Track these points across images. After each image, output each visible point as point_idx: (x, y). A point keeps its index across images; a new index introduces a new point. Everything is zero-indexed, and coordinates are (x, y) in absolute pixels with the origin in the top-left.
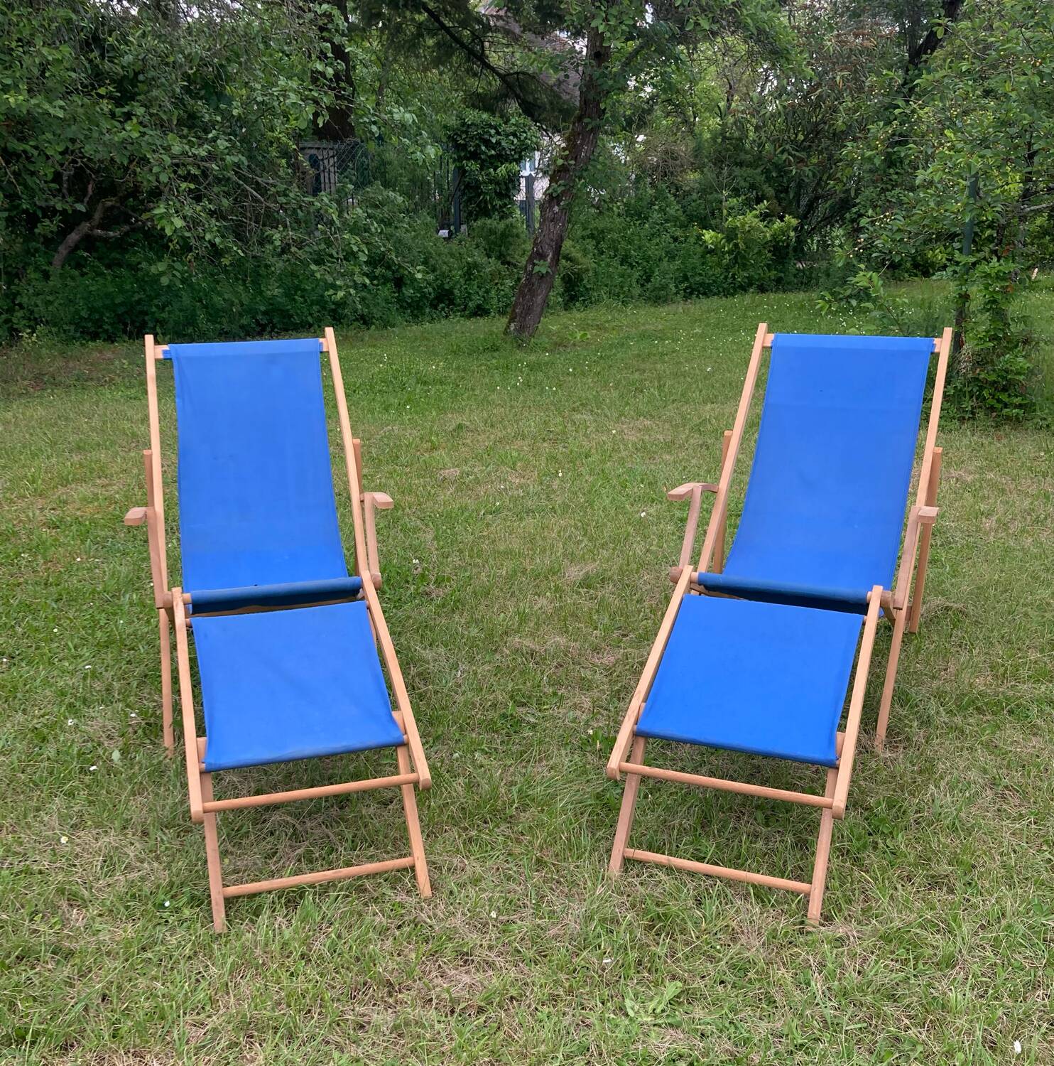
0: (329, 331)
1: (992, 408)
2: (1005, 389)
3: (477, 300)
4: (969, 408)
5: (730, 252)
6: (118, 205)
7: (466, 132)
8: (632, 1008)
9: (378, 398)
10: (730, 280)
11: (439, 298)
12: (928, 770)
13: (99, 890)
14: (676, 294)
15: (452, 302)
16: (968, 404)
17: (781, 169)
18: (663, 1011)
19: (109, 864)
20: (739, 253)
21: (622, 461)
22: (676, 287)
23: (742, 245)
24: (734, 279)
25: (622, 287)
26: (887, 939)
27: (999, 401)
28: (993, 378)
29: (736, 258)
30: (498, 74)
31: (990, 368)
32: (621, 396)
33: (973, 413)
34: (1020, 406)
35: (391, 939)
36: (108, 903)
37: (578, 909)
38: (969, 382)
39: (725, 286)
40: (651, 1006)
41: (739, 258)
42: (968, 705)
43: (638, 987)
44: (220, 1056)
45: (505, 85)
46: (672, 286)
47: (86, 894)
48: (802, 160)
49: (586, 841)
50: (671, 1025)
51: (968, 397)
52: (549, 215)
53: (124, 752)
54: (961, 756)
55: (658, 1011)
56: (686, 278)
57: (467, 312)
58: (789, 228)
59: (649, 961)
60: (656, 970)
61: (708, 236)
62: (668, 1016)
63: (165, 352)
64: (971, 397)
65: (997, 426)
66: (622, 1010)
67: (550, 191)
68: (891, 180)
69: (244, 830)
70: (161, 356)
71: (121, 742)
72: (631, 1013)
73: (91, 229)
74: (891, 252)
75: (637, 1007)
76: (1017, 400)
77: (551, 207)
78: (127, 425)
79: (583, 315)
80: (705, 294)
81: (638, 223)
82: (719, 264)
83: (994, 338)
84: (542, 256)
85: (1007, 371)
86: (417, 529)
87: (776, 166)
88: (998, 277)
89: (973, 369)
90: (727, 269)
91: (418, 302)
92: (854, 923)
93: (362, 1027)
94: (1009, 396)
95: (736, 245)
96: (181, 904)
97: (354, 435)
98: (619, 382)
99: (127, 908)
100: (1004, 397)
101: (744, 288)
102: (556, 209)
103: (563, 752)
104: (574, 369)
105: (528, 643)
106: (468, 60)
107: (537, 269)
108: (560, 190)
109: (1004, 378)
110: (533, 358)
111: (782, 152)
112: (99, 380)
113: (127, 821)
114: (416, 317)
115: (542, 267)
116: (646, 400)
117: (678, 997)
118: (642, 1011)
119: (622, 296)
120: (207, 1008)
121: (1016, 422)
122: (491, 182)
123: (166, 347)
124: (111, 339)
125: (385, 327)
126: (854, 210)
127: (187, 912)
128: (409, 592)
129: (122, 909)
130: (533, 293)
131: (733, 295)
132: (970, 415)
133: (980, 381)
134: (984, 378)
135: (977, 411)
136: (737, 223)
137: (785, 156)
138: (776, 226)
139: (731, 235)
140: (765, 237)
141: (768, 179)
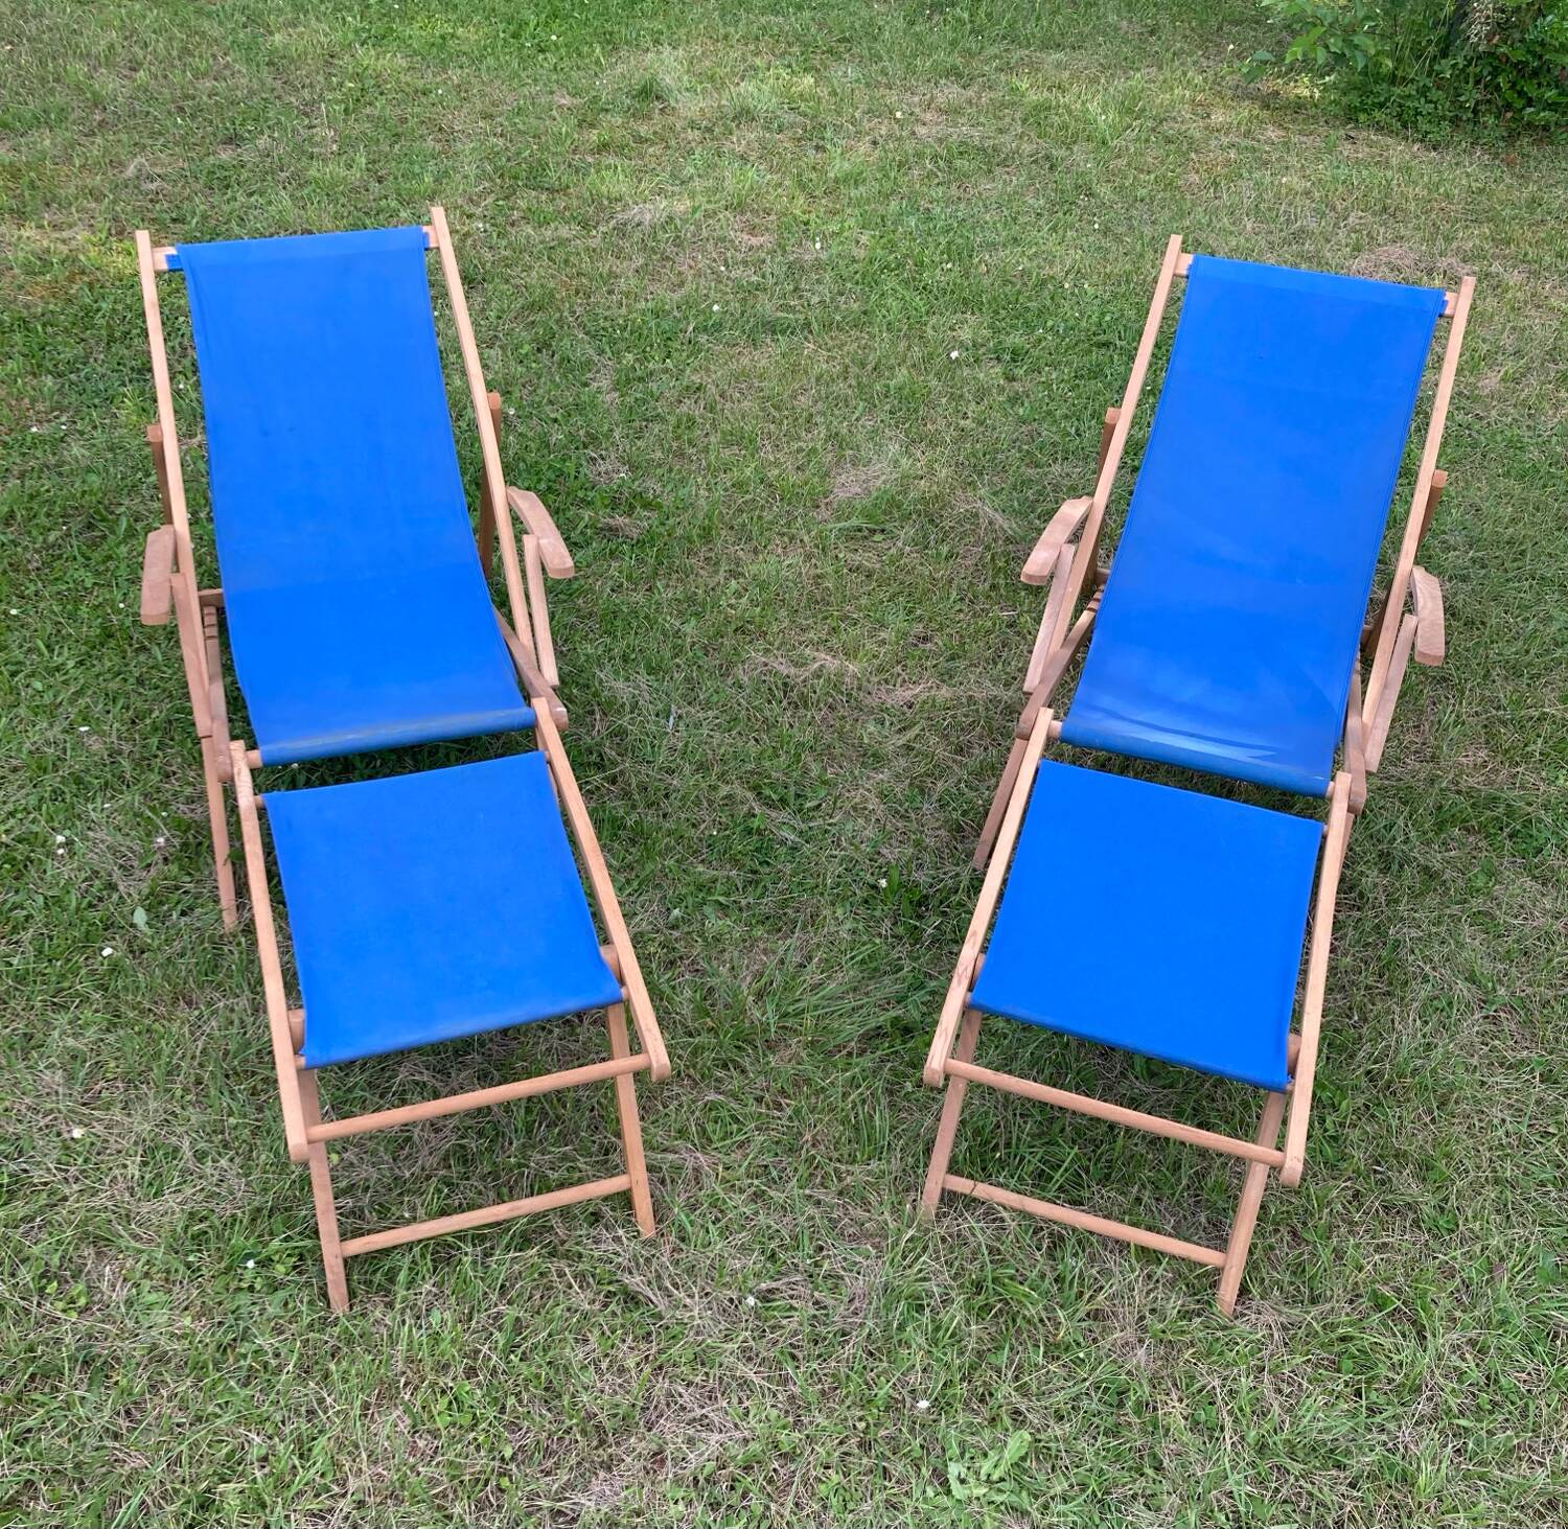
0: (437, 211)
1: (1508, 106)
4: (1472, 103)
8: (957, 1477)
18: (1002, 1481)
19: (153, 1168)
27: (1521, 93)
28: (1519, 55)
31: (1517, 36)
32: (909, 19)
33: (1475, 112)
34: (1553, 107)
36: (159, 1257)
40: (986, 1467)
50: (1014, 1509)
53: (152, 904)
55: (995, 1479)
62: (1009, 1494)
63: (170, 258)
64: (1477, 82)
65: (1511, 137)
70: (163, 264)
72: (956, 1486)
75: (964, 1470)
76: (1551, 94)
85: (1542, 44)
89: (1490, 37)
92: (1277, 1298)
93: (563, 1514)
94: (1540, 86)
100: (1530, 88)
103: (840, 912)
109: (1536, 56)
117: (1023, 1459)
118: (971, 1475)
120: (329, 1480)
123: (171, 250)
127: (282, 1269)
132: (1470, 115)
133: (1498, 58)
134: (1504, 54)
135: (1484, 108)
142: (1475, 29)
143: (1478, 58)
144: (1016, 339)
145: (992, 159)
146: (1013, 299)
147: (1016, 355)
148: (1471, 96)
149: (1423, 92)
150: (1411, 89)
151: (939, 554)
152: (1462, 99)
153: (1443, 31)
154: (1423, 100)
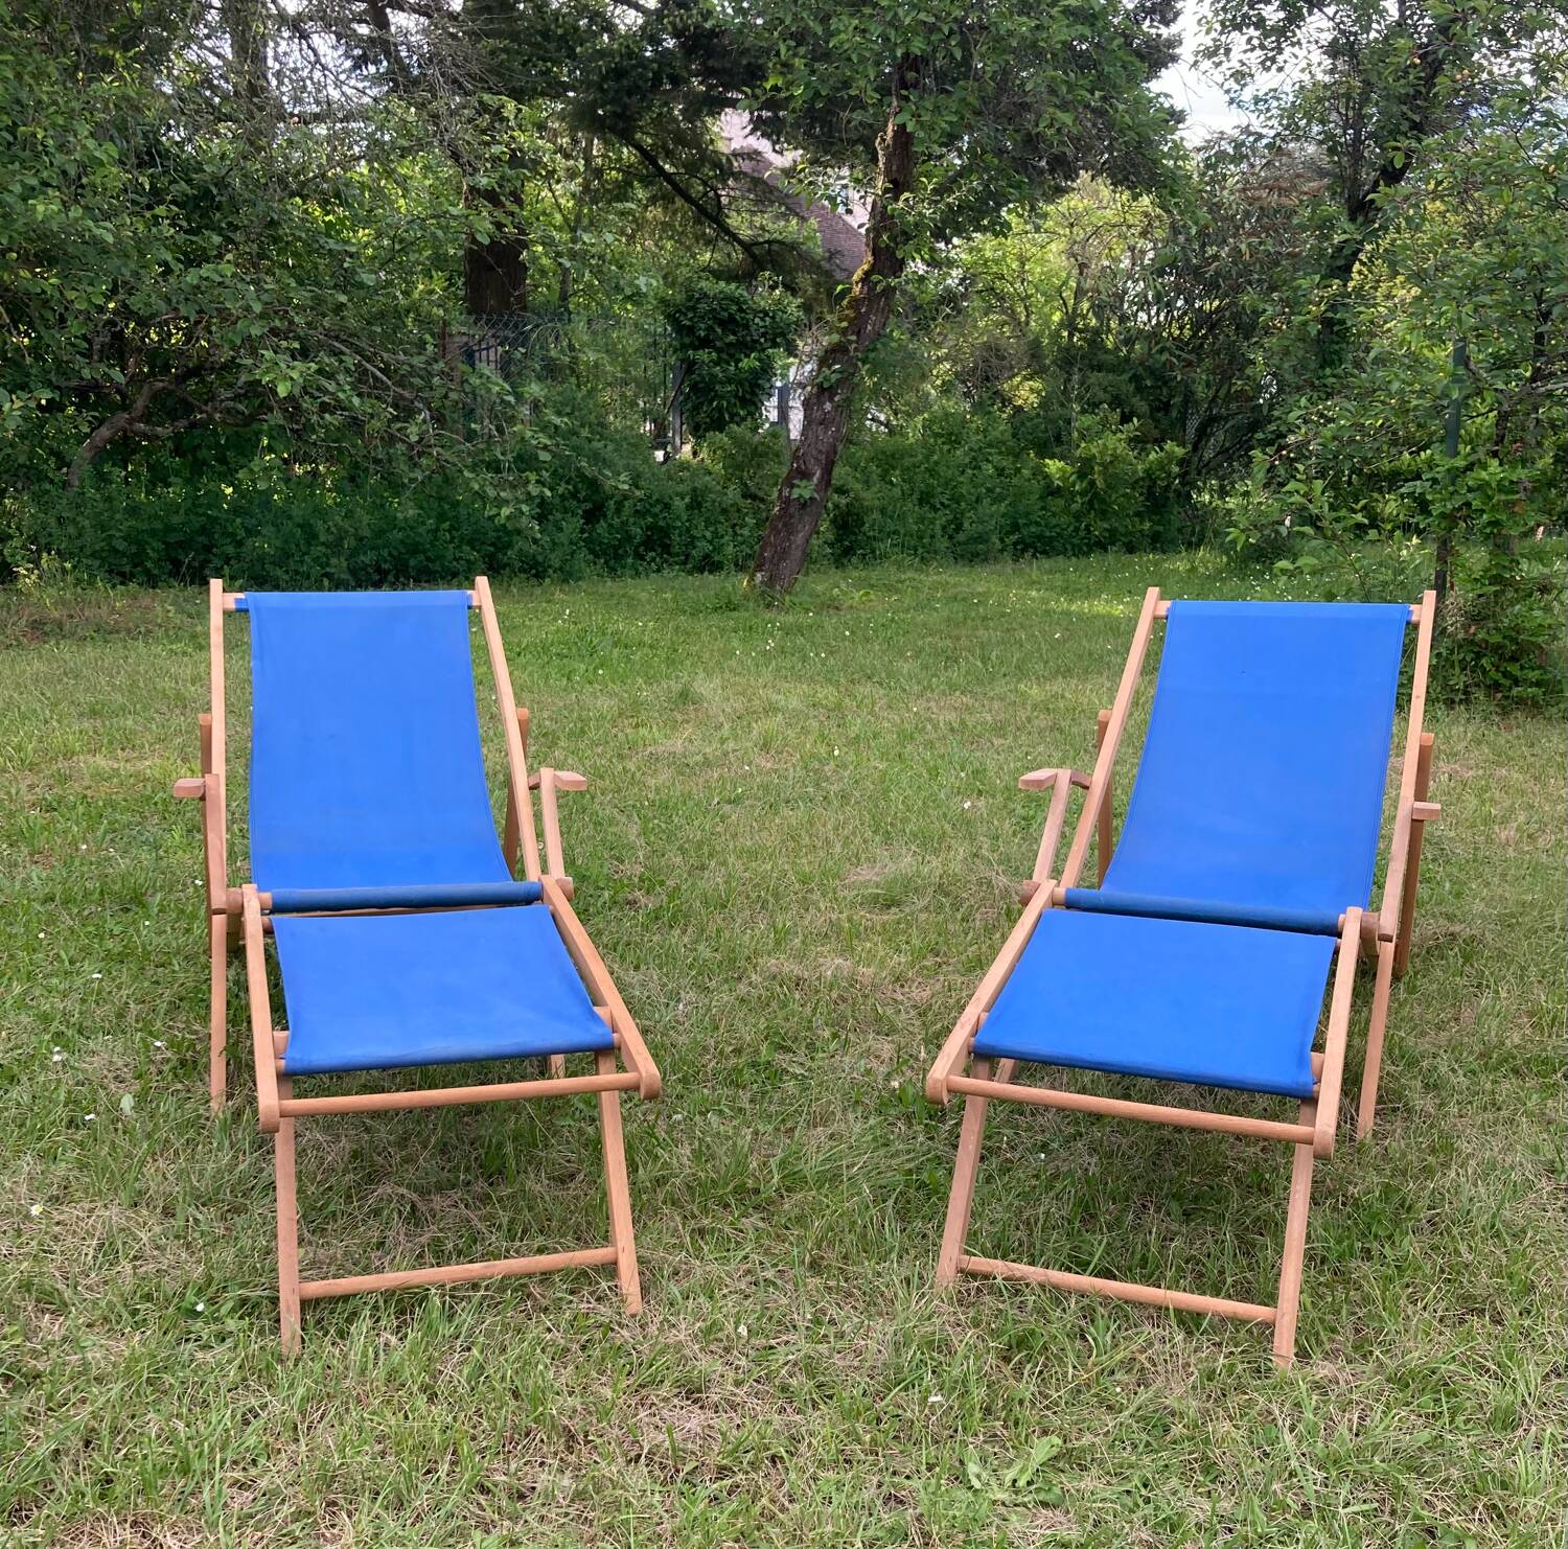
0: (482, 582)
1: (1496, 686)
2: (1514, 659)
3: (703, 547)
4: (1461, 686)
5: (1082, 494)
6: (172, 387)
7: (694, 309)
8: (978, 1477)
9: (556, 661)
10: (1082, 534)
11: (648, 544)
12: (1445, 1149)
13: (89, 1288)
14: (1002, 551)
15: (666, 549)
16: (1459, 680)
17: (1161, 377)
18: (1029, 1483)
19: (108, 1251)
20: (1096, 494)
21: (930, 745)
22: (1002, 540)
23: (1100, 483)
24: (1089, 532)
25: (921, 538)
26: (1400, 1381)
27: (1506, 674)
28: (1496, 639)
29: (1090, 502)
30: (740, 242)
31: (1491, 625)
32: (925, 667)
33: (1466, 693)
34: (1538, 684)
35: (571, 1367)
36: (103, 1304)
37: (883, 1329)
38: (1460, 647)
39: (1076, 541)
40: (1009, 1475)
41: (1096, 502)
42: (1500, 1063)
43: (986, 1447)
44: (279, 1530)
45: (750, 260)
46: (995, 539)
47: (68, 1294)
48: (1189, 364)
49: (893, 1235)
50: (1045, 1504)
51: (1457, 669)
52: (817, 415)
53: (141, 1100)
54: (1495, 1134)
55: (1022, 1483)
56: (1015, 528)
57: (689, 566)
58: (1170, 462)
59: (1004, 1407)
60: (1016, 1424)
61: (1054, 466)
62: (1038, 1490)
63: (238, 601)
64: (1464, 669)
65: (1505, 713)
66: (960, 1478)
67: (820, 379)
68: (1325, 386)
69: (332, 1208)
70: (232, 606)
71: (137, 1086)
72: (977, 1484)
73: (131, 421)
74: (1336, 457)
75: (984, 1475)
76: (1534, 675)
77: (820, 404)
78: (168, 684)
79: (863, 574)
80: (1044, 552)
81: (946, 447)
82: (1066, 510)
83: (1496, 580)
84: (805, 475)
85: (1517, 630)
86: (612, 821)
87: (1152, 372)
88: (1501, 489)
89: (1466, 627)
90: (1078, 517)
91: (616, 548)
92: (1342, 1362)
93: (522, 1497)
94: (1522, 668)
95: (1092, 483)
96: (223, 1311)
97: (519, 703)
98: (922, 650)
99: (135, 1313)
100: (1514, 669)
101: (1102, 546)
102: (828, 406)
103: (851, 1116)
104: (852, 633)
105: (792, 968)
106: (698, 222)
107: (796, 493)
108: (834, 377)
109: (1514, 640)
110: (790, 619)
111: (1161, 351)
112: (129, 631)
113: (140, 1193)
114: (613, 569)
115: (805, 490)
116: (963, 671)
117: (1055, 1460)
118: (993, 1482)
119: (922, 551)
120: (262, 1461)
121: (1534, 707)
122: (729, 381)
123: (241, 596)
124: (152, 582)
125: (566, 581)
126: (1272, 427)
127: (232, 1324)
128: (601, 900)
129: (125, 1315)
130: (790, 530)
131: (1087, 554)
132: (1461, 697)
133: (1477, 644)
134: (1483, 641)
135: (1473, 690)
136: (1094, 451)
137: (1165, 357)
138: (1153, 456)
139: (1085, 468)
140: (1135, 472)
141: (1139, 389)
142: (1451, 622)
152: (1451, 682)
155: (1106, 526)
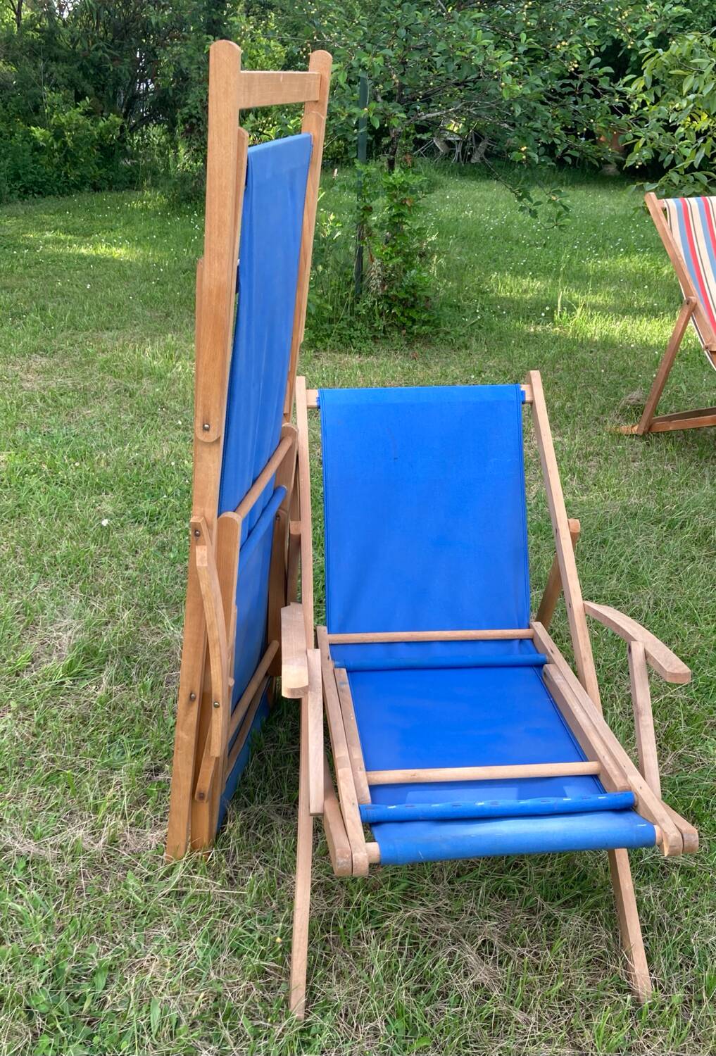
1: (403, 326)
2: (412, 307)
4: (381, 327)
5: (59, 150)
10: (63, 179)
14: (11, 194)
17: (99, 67)
20: (68, 151)
23: (70, 144)
24: (67, 178)
27: (408, 318)
28: (402, 295)
29: (65, 156)
33: (384, 332)
34: (428, 323)
39: (59, 184)
41: (69, 156)
51: (378, 316)
56: (17, 177)
58: (113, 128)
61: (38, 132)
64: (381, 315)
65: (410, 343)
76: (425, 317)
80: (40, 193)
82: (50, 163)
85: (414, 287)
87: (92, 64)
89: (382, 286)
90: (58, 167)
94: (419, 312)
95: (65, 143)
100: (413, 313)
101: (78, 188)
109: (412, 294)
111: (97, 49)
121: (426, 339)
131: (69, 194)
132: (382, 334)
133: (390, 298)
134: (393, 295)
135: (389, 329)
136: (63, 120)
137: (100, 53)
138: (101, 124)
139: (58, 133)
140: (91, 135)
141: (86, 75)
142: (373, 282)
143: (378, 301)
144: (146, 506)
145: (85, 396)
146: (135, 479)
147: (154, 517)
148: (380, 323)
149: (351, 325)
150: (343, 324)
151: (144, 687)
152: (375, 325)
153: (353, 287)
154: (352, 329)
155: (78, 173)
